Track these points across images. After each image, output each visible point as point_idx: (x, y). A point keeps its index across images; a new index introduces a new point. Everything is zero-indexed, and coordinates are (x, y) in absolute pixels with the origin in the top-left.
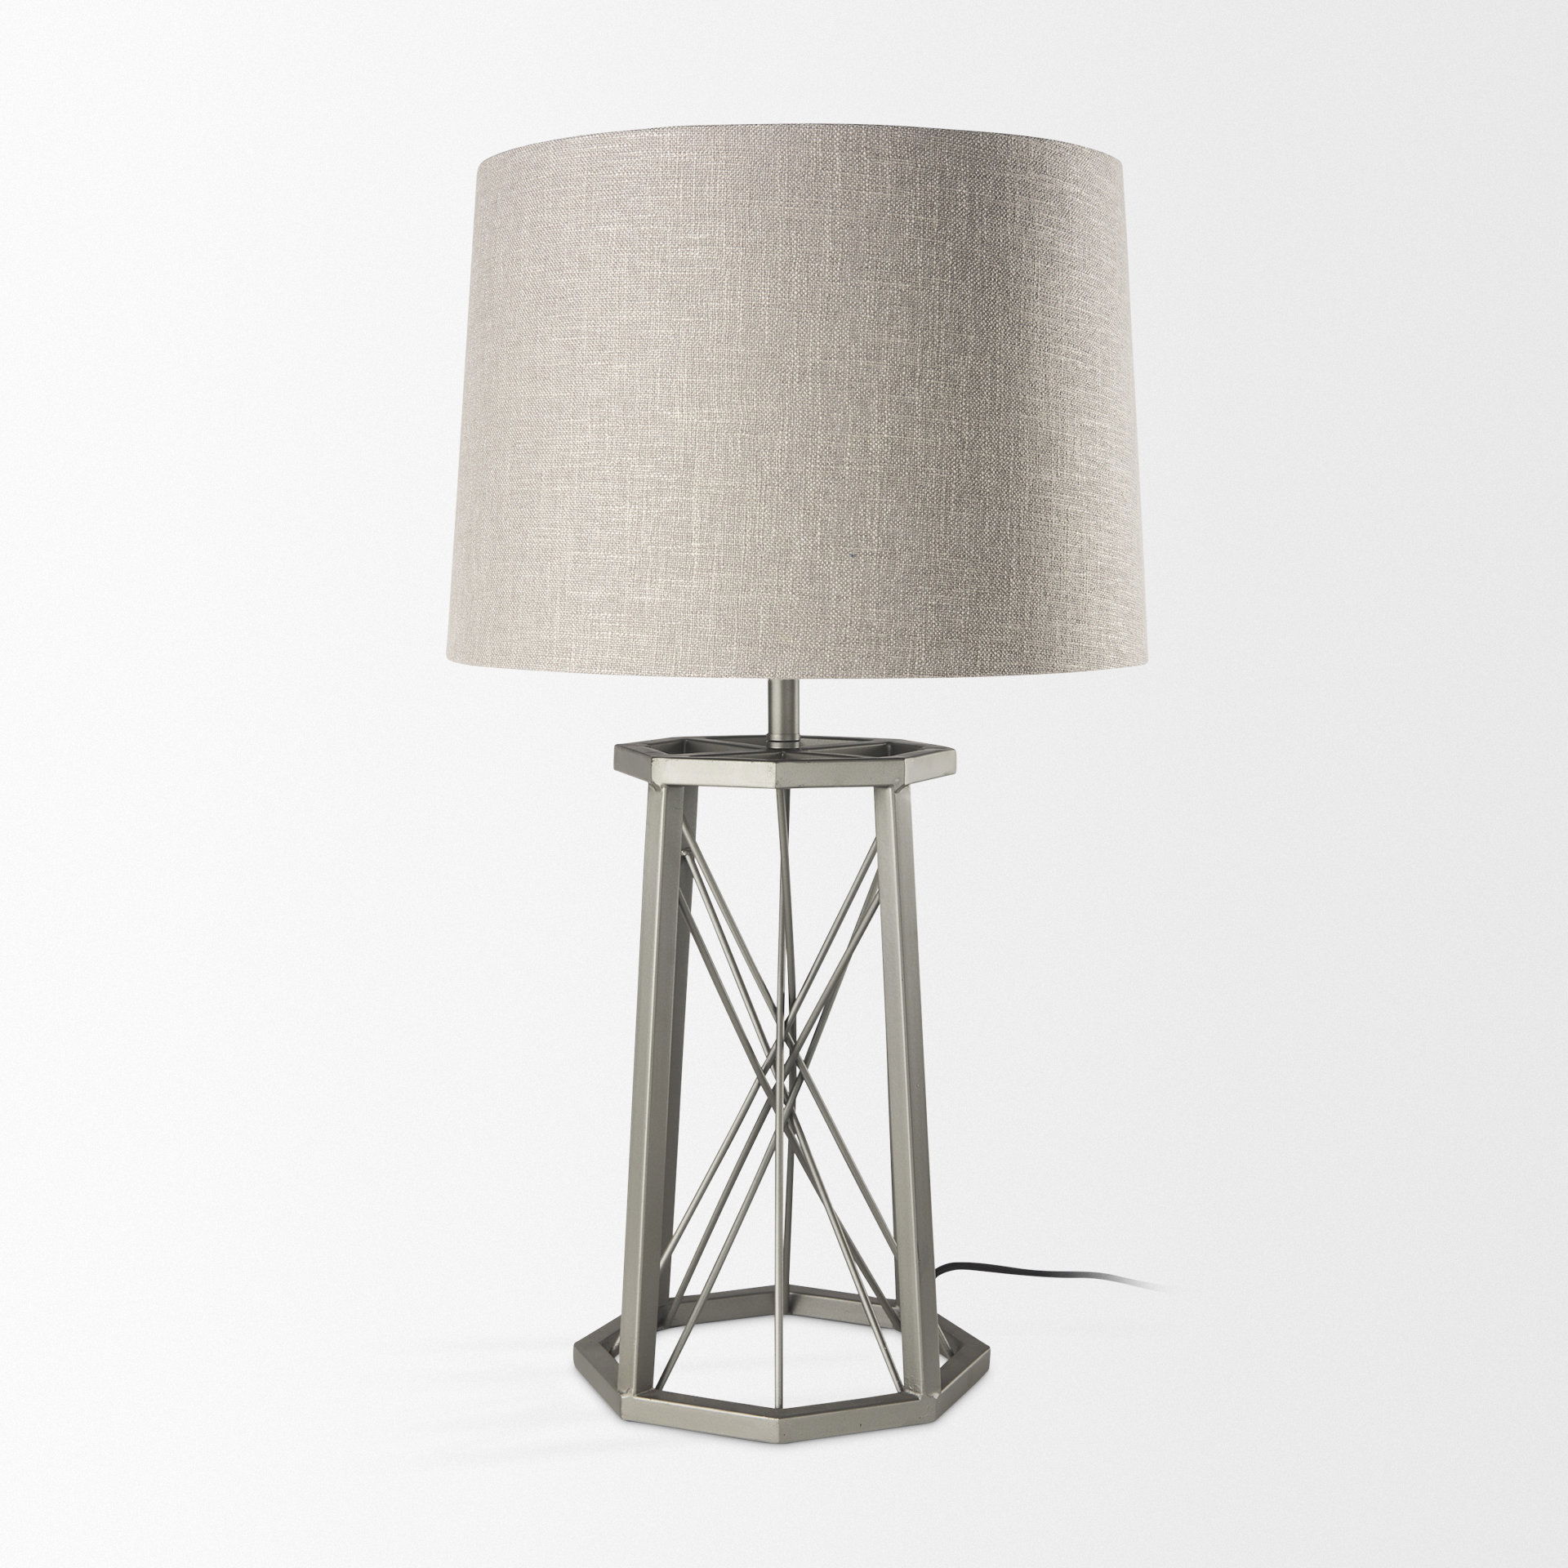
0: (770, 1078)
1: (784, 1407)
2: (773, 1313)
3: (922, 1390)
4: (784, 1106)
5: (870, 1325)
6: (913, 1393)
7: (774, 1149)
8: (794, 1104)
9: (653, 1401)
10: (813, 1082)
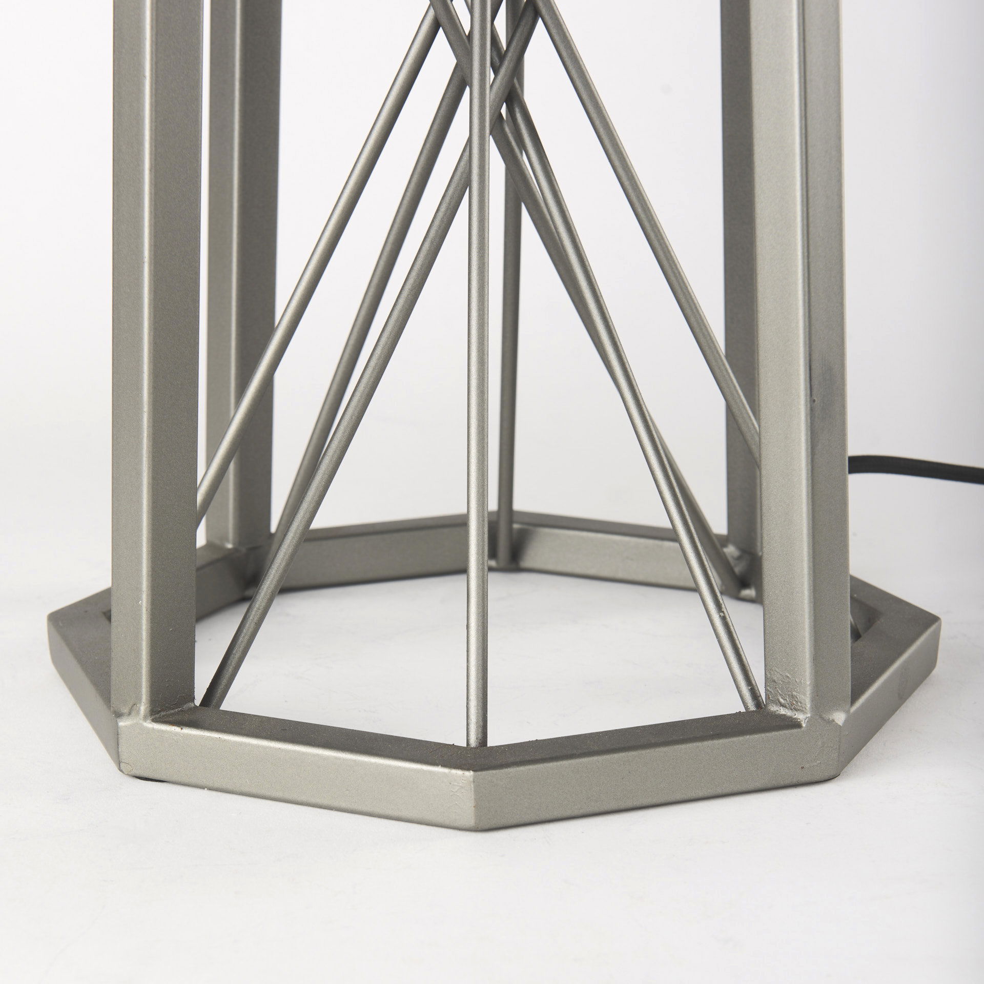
1: (491, 742)
2: (463, 570)
3: (808, 706)
4: (491, 75)
5: (696, 589)
6: (789, 713)
7: (467, 183)
8: (517, 71)
9: (187, 731)
10: (562, 23)
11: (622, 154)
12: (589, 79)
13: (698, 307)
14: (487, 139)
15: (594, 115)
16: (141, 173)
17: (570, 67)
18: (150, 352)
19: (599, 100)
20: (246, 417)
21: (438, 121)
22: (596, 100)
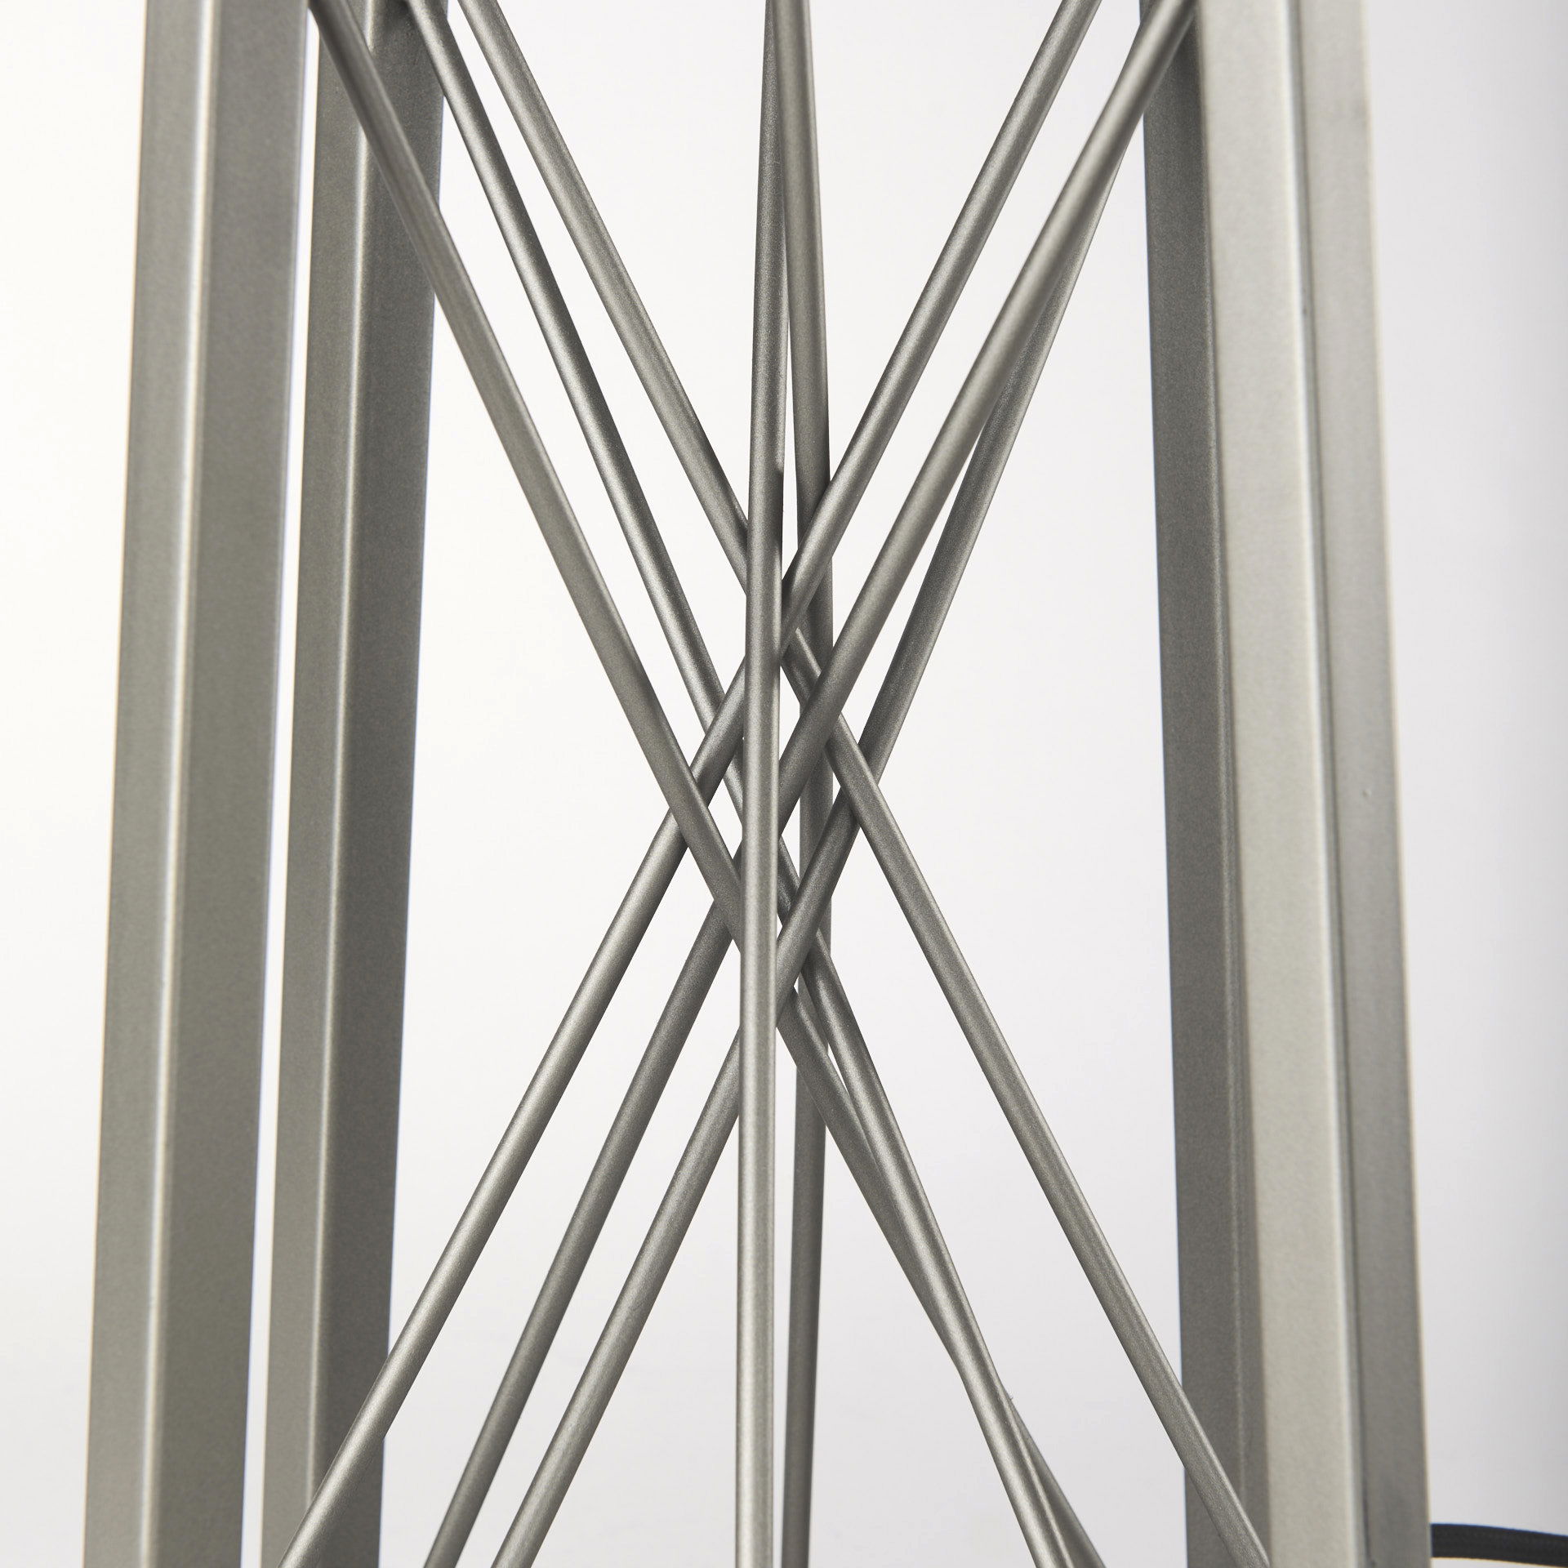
0: (721, 809)
7: (735, 1111)
8: (821, 919)
10: (901, 840)
11: (1006, 1060)
12: (947, 933)
13: (1144, 1322)
14: (771, 1035)
15: (957, 995)
16: (150, 1148)
17: (915, 913)
18: (155, 1468)
19: (965, 968)
20: (332, 1513)
21: (681, 994)
22: (960, 968)
